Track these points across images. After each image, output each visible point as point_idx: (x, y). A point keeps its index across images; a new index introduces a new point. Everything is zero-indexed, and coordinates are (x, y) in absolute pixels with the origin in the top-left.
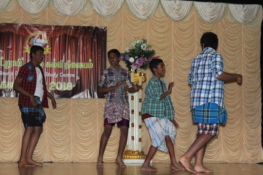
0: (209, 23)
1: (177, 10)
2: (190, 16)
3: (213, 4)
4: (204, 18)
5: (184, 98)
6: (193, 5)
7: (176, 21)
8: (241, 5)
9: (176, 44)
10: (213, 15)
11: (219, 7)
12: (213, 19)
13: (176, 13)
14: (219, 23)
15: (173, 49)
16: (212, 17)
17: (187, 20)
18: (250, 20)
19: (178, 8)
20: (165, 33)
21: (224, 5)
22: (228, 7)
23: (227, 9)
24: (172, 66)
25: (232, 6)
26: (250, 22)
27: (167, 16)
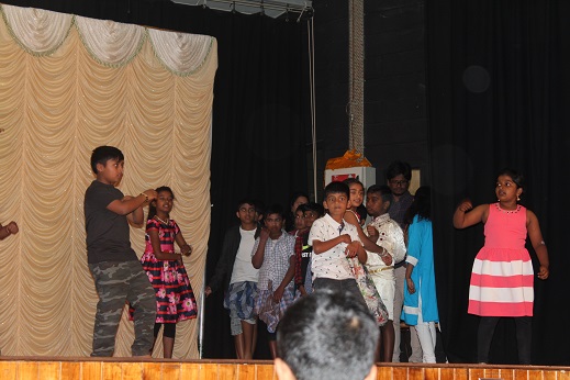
0: (107, 65)
1: (39, 30)
2: (66, 47)
3: (117, 25)
4: (96, 52)
5: (47, 228)
6: (73, 22)
7: (34, 54)
8: (175, 34)
9: (34, 106)
10: (116, 49)
11: (130, 34)
12: (115, 57)
13: (35, 36)
14: (129, 68)
15: (26, 114)
16: (114, 54)
17: (59, 53)
18: (193, 68)
19: (40, 26)
20: (9, 78)
21: (141, 29)
22: (147, 35)
23: (145, 40)
24: (24, 154)
25: (156, 34)
26: (192, 73)
27: (17, 41)
